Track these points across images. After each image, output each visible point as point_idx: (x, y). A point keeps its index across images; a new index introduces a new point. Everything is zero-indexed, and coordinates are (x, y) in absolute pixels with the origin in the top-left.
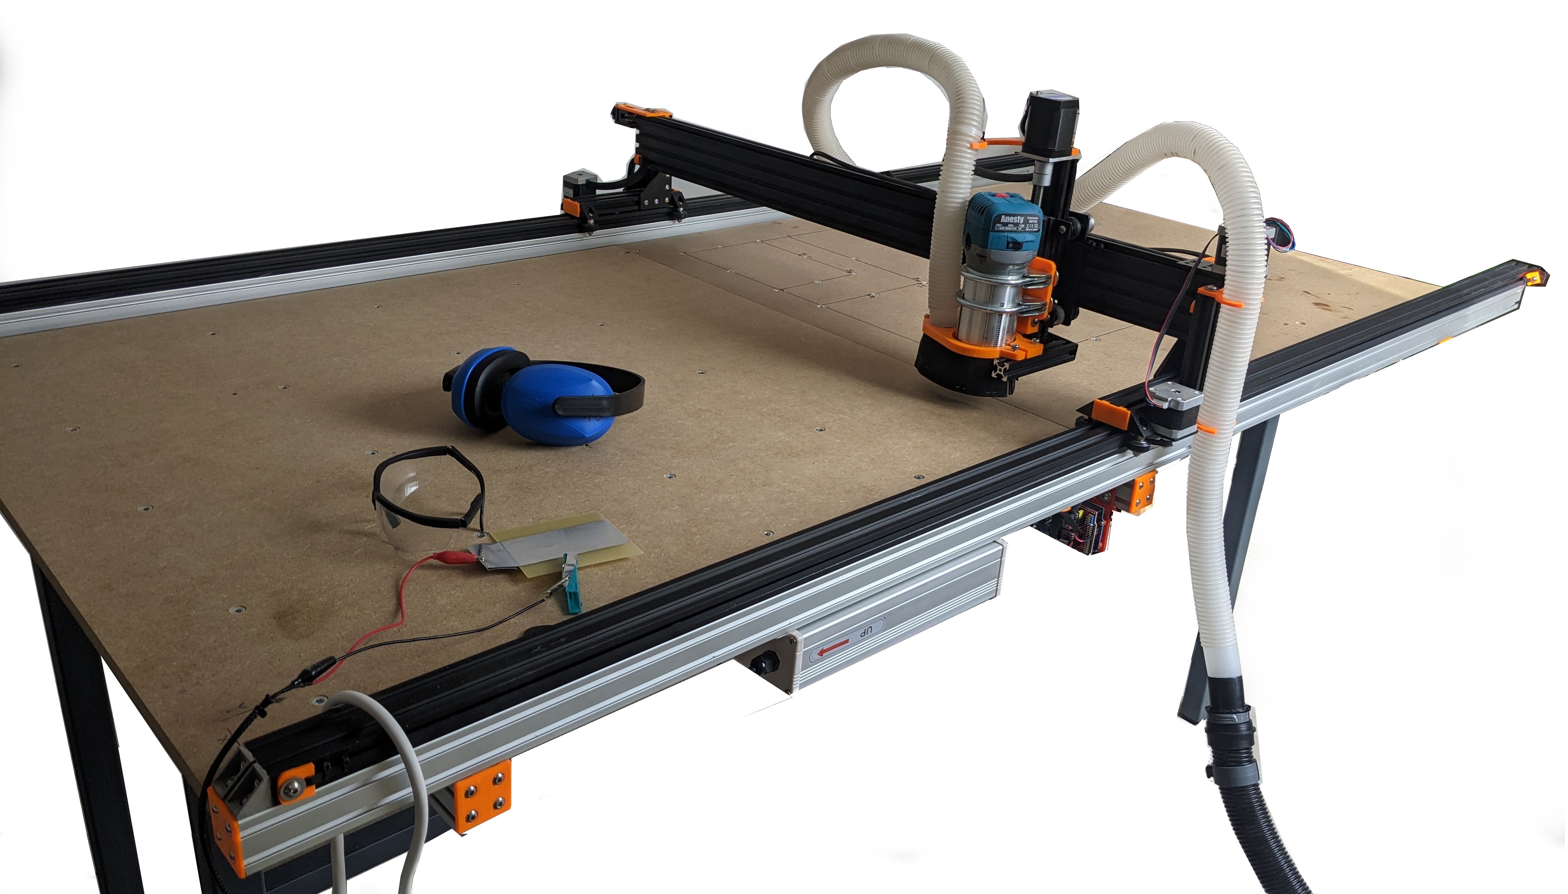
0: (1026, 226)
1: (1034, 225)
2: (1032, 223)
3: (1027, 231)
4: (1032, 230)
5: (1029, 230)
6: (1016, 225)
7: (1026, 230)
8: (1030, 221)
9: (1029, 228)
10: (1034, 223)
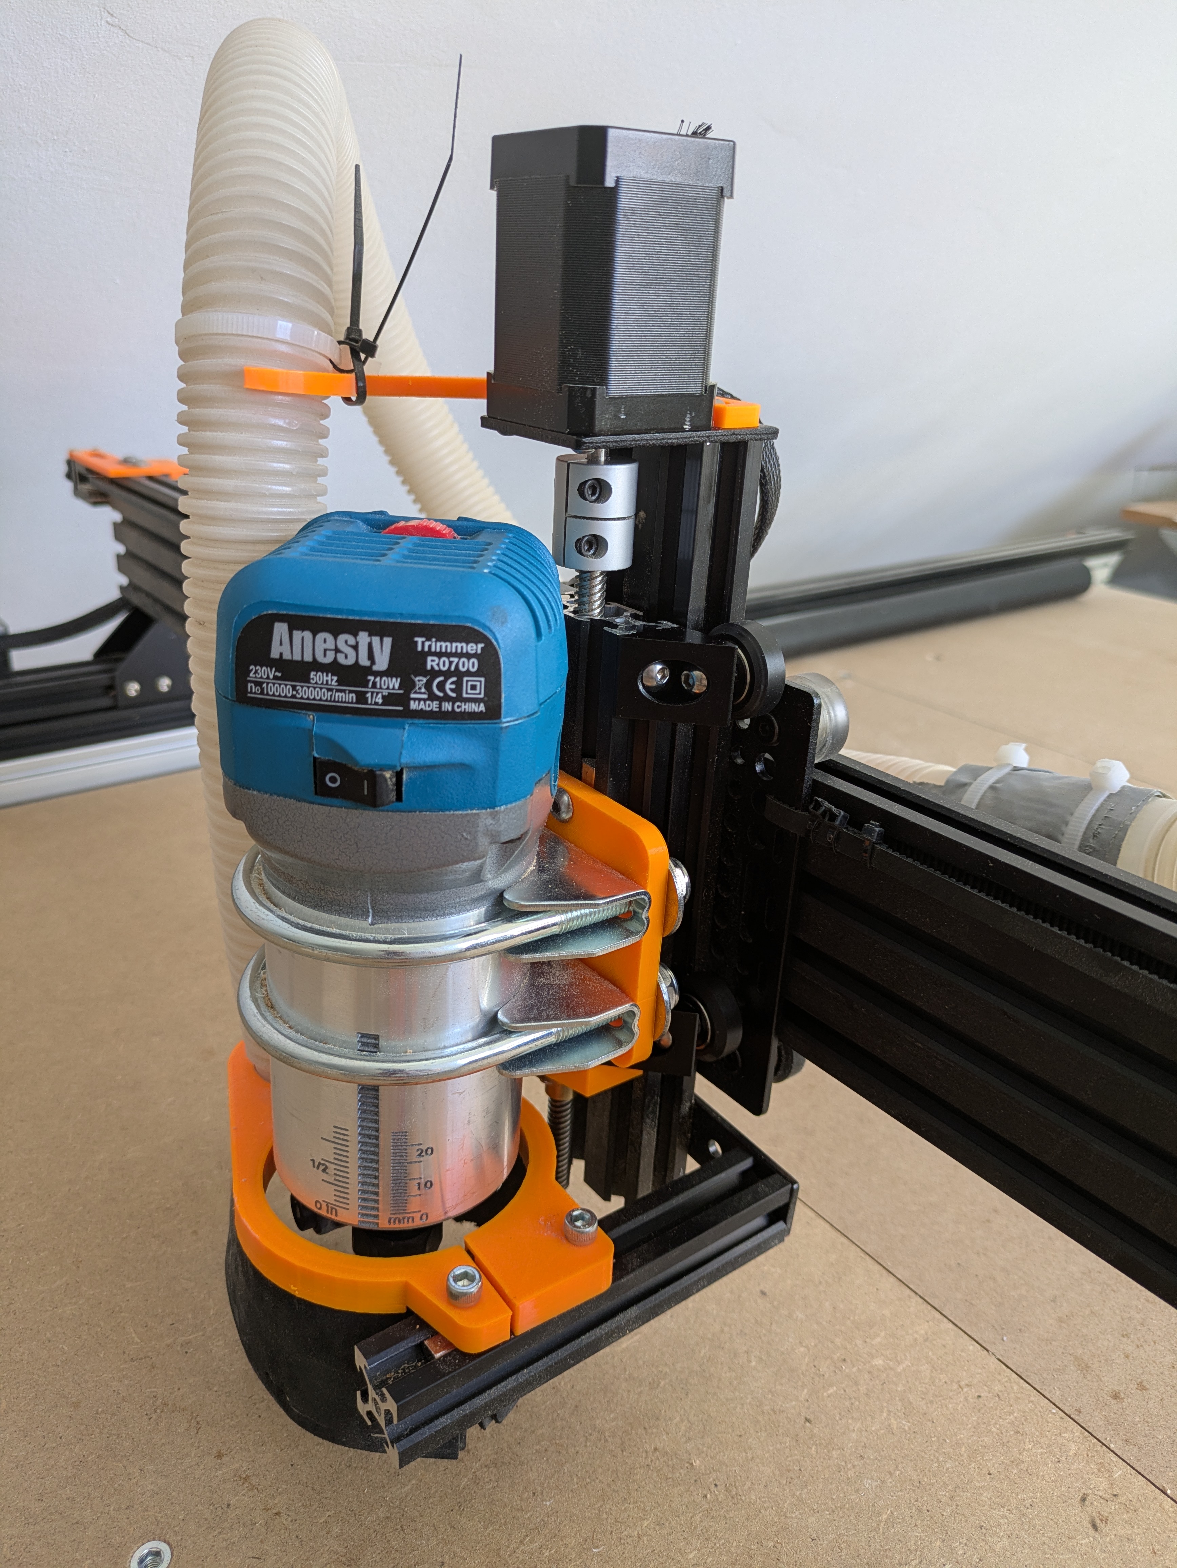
0: (408, 686)
1: (459, 685)
2: (447, 674)
3: (423, 713)
4: (447, 706)
5: (434, 706)
7: (414, 705)
8: (432, 662)
9: (432, 697)
10: (459, 675)
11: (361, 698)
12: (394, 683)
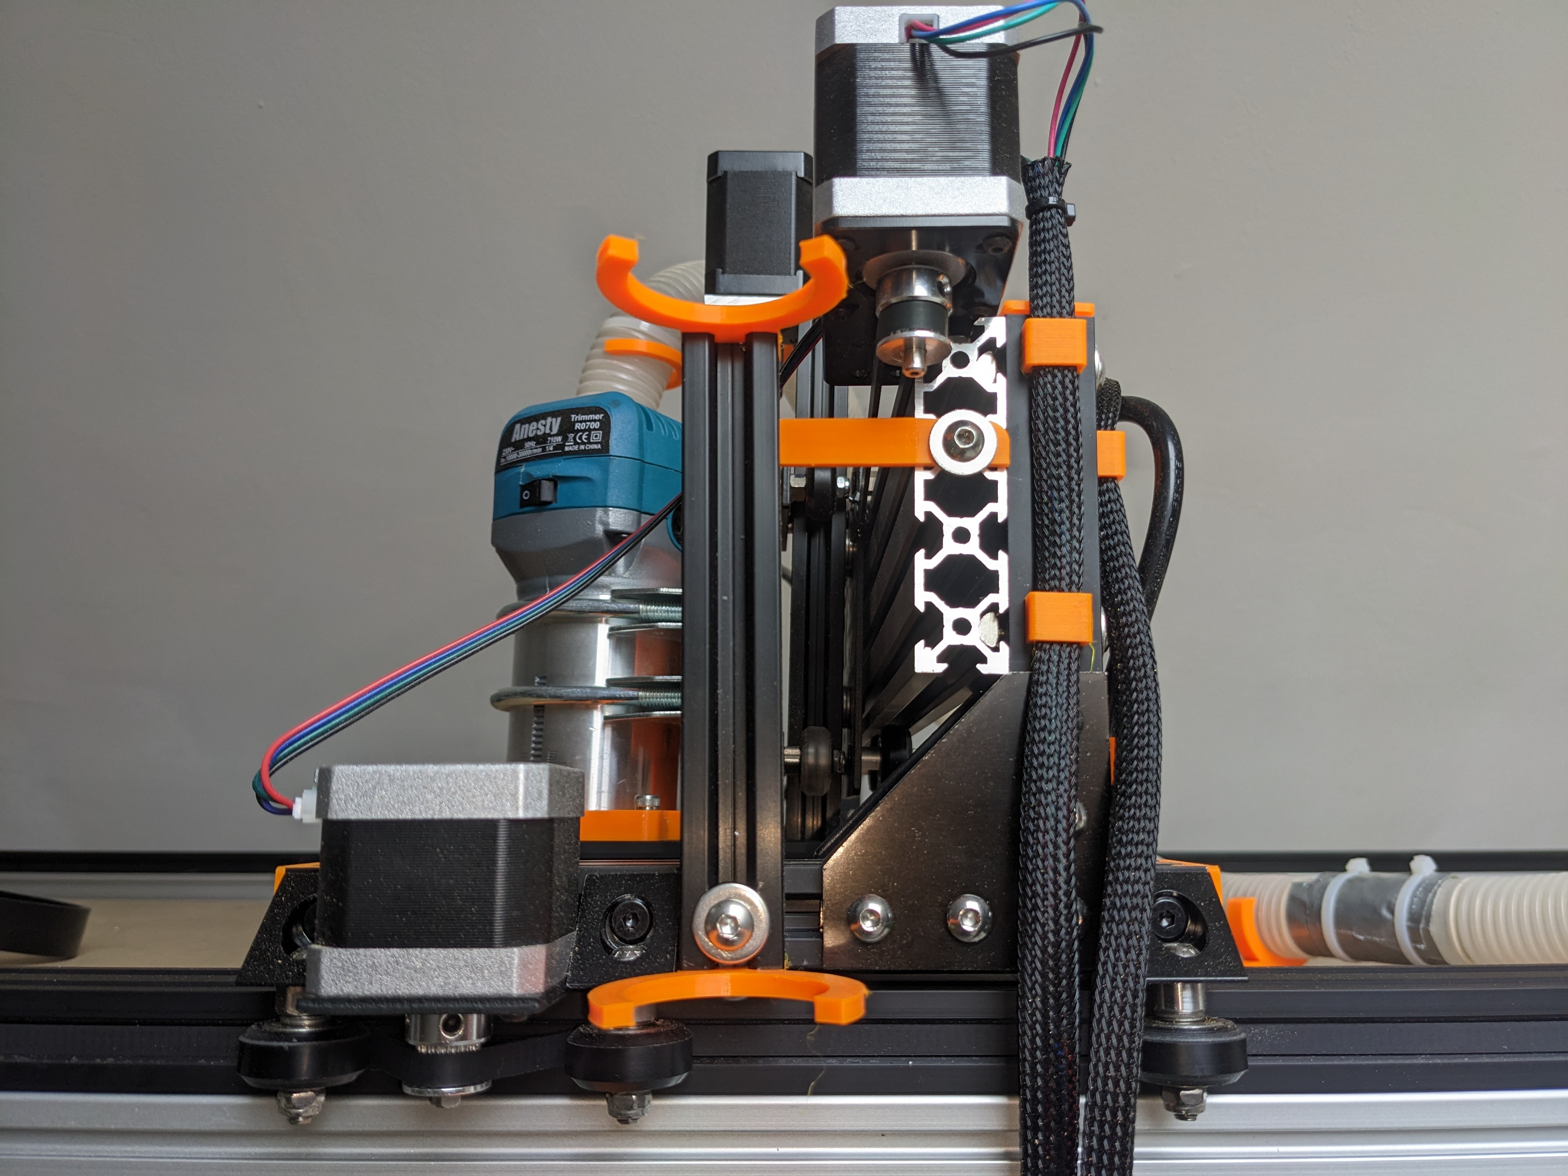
0: (565, 439)
1: (589, 435)
2: (584, 431)
3: (570, 453)
4: (582, 447)
5: (576, 448)
6: (541, 440)
7: (567, 449)
8: (578, 426)
9: (576, 443)
10: (590, 430)
11: (544, 449)
12: (559, 439)
